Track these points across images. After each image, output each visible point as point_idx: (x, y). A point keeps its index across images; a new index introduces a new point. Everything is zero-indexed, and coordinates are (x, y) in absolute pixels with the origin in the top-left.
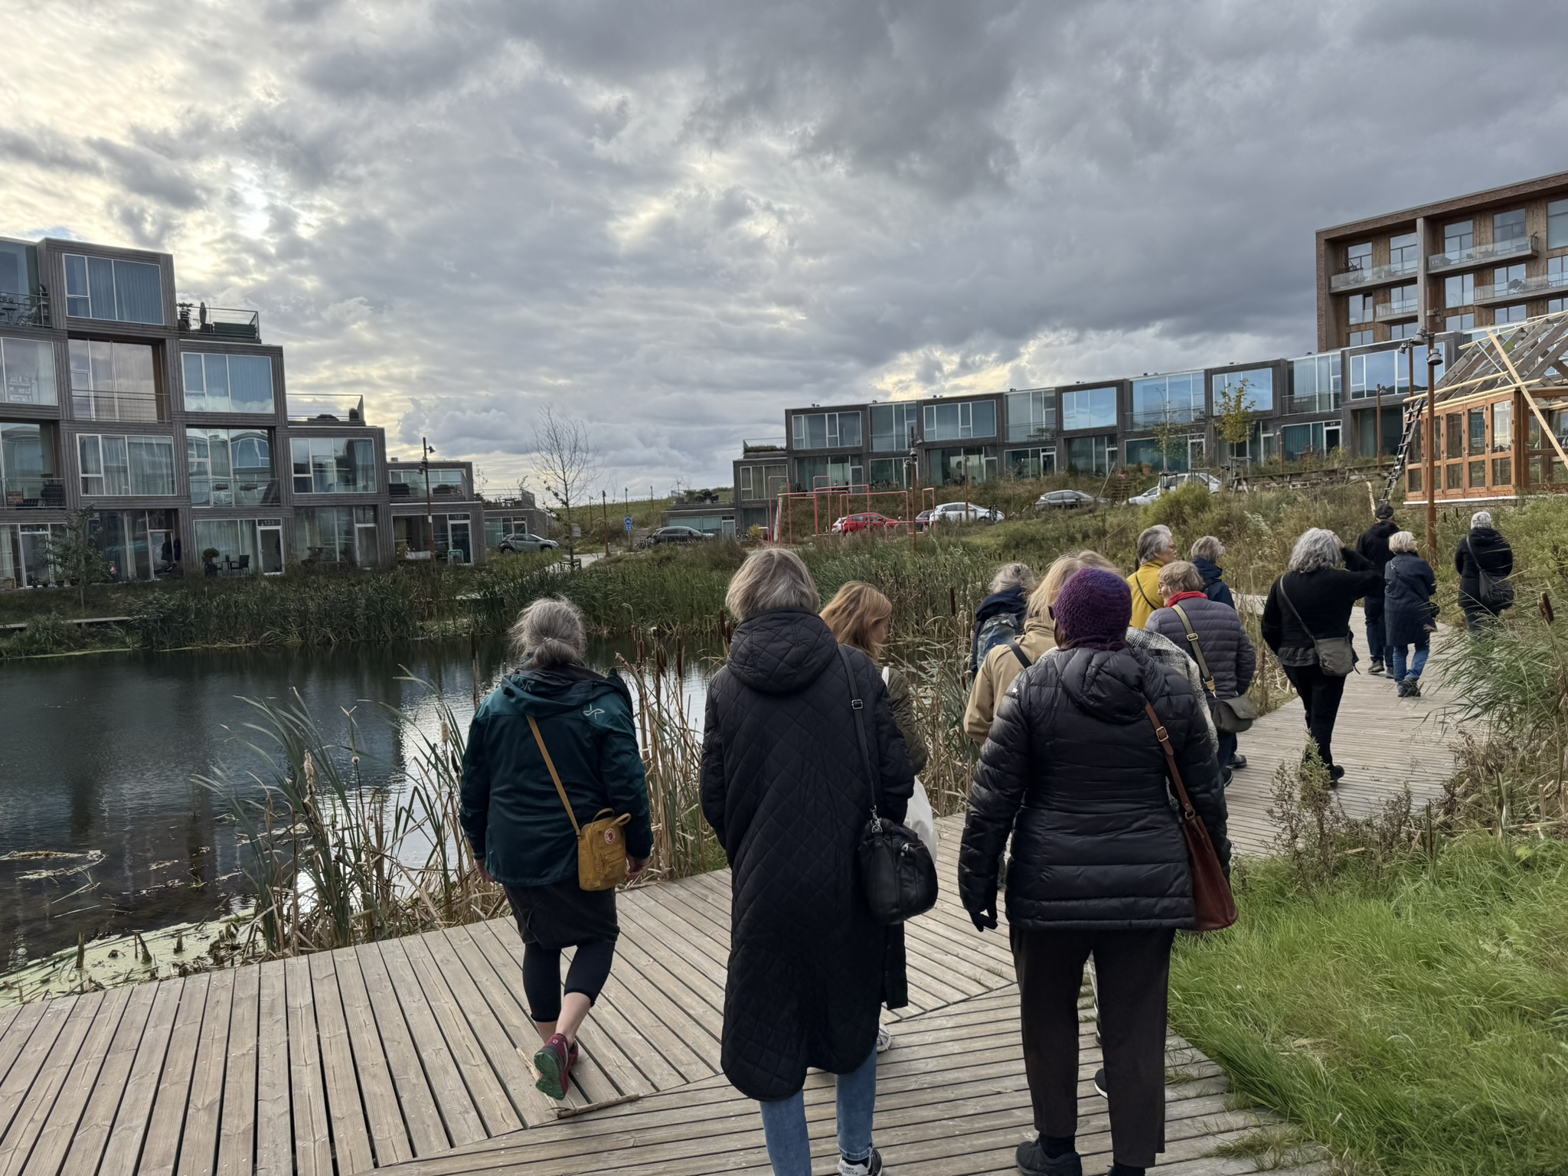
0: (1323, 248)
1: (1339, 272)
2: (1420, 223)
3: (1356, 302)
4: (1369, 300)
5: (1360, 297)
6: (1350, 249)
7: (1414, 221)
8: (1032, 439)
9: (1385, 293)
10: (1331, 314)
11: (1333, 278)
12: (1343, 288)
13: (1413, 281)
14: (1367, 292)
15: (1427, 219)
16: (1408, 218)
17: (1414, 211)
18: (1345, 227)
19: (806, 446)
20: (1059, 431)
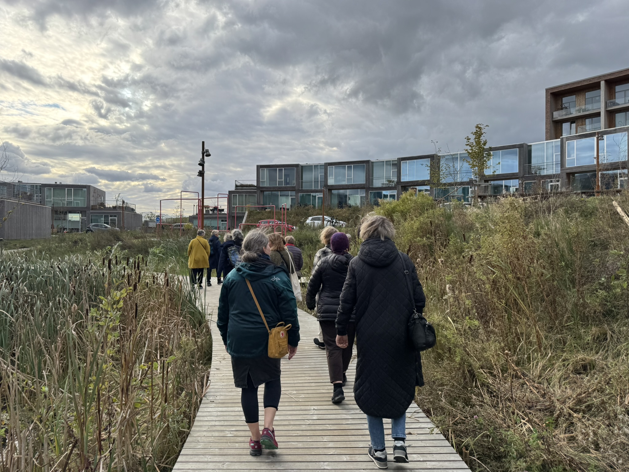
0: (549, 97)
1: (557, 110)
2: (603, 83)
3: (566, 126)
4: (574, 125)
5: (569, 123)
6: (563, 99)
7: (599, 83)
8: (385, 186)
9: (582, 121)
10: (553, 132)
11: (554, 113)
12: (559, 118)
13: (598, 115)
14: (572, 120)
15: (607, 81)
16: (596, 81)
17: (600, 77)
18: (561, 86)
19: (266, 185)
20: (399, 182)
